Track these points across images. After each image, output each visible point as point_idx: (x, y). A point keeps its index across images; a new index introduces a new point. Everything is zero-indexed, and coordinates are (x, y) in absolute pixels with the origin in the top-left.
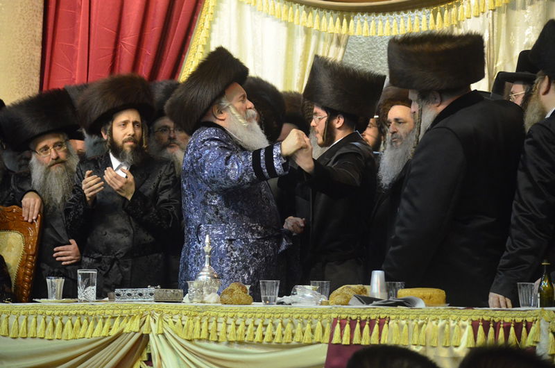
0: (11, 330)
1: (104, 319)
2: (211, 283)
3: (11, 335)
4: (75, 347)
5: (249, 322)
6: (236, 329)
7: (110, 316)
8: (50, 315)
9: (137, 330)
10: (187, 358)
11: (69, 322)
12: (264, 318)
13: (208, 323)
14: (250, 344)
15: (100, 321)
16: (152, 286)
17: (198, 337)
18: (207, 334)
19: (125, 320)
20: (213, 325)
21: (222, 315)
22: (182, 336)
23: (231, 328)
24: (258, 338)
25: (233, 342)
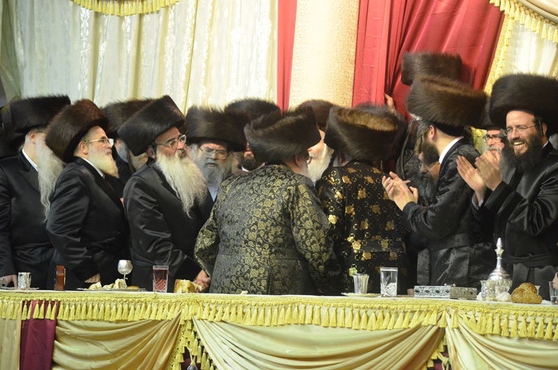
0: (323, 320)
1: (405, 312)
2: (502, 283)
3: (323, 325)
4: (378, 338)
5: (539, 320)
6: (527, 326)
7: (409, 311)
8: (357, 308)
9: (434, 324)
10: (481, 352)
11: (373, 314)
13: (500, 320)
14: (540, 340)
15: (401, 315)
16: (448, 284)
17: (491, 332)
18: (499, 330)
19: (423, 314)
20: (504, 322)
21: (513, 312)
22: (476, 331)
23: (522, 325)
24: (548, 335)
25: (524, 338)
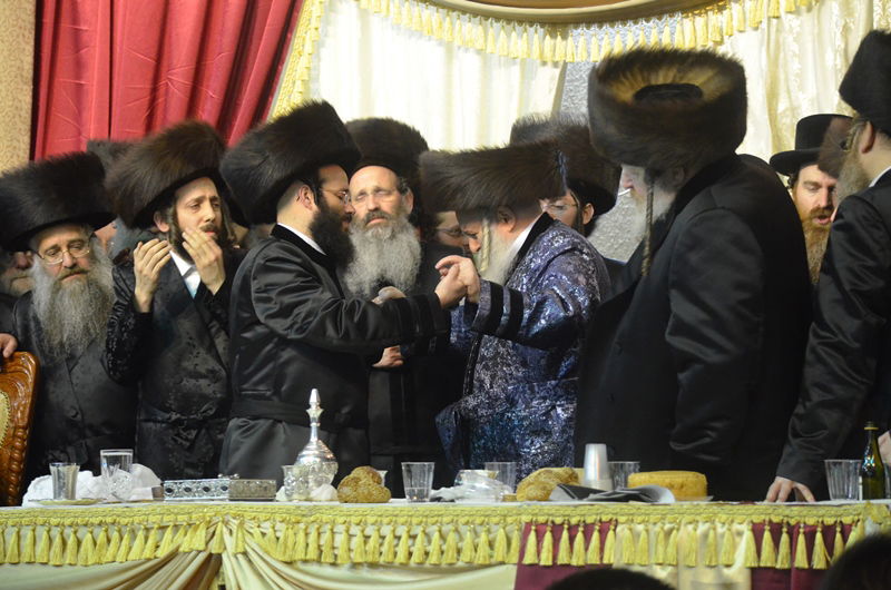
1: (147, 530)
2: (320, 469)
5: (386, 530)
6: (365, 543)
7: (156, 526)
8: (57, 526)
9: (201, 548)
11: (89, 535)
12: (411, 524)
13: (319, 534)
14: (389, 566)
15: (141, 534)
16: (225, 474)
17: (303, 557)
18: (317, 552)
19: (181, 531)
20: (326, 537)
21: (341, 520)
22: (276, 557)
23: (357, 541)
24: (401, 558)
25: (360, 564)
